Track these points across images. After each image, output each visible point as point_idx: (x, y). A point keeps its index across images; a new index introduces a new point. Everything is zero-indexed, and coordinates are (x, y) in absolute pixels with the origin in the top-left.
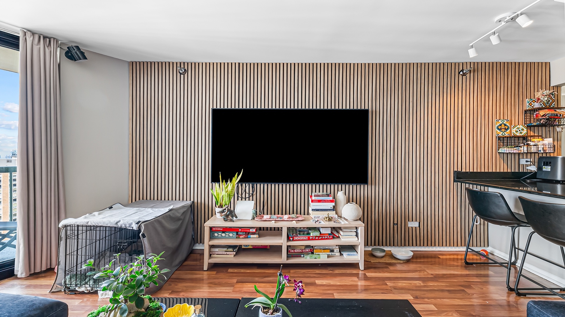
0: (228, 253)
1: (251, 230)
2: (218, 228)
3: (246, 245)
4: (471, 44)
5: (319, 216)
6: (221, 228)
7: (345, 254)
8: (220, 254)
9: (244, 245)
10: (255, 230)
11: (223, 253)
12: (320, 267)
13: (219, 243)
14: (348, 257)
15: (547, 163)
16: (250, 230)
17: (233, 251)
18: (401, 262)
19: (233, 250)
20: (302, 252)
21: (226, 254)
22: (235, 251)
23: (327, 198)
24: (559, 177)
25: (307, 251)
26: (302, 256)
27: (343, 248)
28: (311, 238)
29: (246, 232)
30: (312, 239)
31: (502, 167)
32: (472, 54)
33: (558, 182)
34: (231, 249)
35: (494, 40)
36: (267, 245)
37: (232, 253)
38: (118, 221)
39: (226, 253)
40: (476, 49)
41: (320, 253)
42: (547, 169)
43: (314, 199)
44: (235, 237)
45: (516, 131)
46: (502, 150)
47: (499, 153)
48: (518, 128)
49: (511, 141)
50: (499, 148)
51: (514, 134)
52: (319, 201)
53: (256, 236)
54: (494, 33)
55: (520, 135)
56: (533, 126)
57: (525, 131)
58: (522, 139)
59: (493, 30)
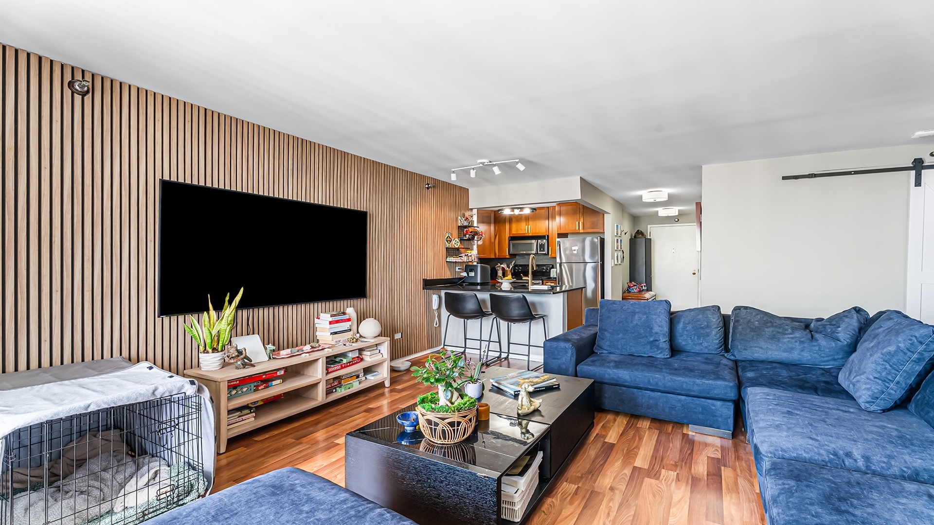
0: (244, 418)
1: (278, 373)
2: (232, 382)
3: (255, 402)
4: (453, 170)
5: (339, 339)
6: (237, 381)
7: (369, 377)
8: (232, 423)
9: (251, 403)
10: (283, 371)
11: (237, 419)
12: (347, 399)
13: (239, 403)
14: (372, 379)
15: (472, 269)
16: (276, 373)
17: (251, 413)
18: (405, 372)
19: (249, 412)
20: (332, 387)
21: (241, 420)
22: (253, 412)
23: (344, 317)
24: (479, 281)
25: (336, 384)
26: (334, 390)
27: (367, 370)
28: (343, 365)
29: (265, 379)
30: (345, 367)
31: (448, 275)
32: (453, 177)
33: (478, 284)
34: (247, 411)
35: (473, 174)
36: (281, 394)
37: (250, 415)
38: (154, 388)
39: (241, 418)
40: (456, 175)
41: (351, 382)
42: (472, 274)
43: (331, 320)
44: (252, 390)
45: (456, 243)
46: (450, 259)
47: (447, 262)
48: (456, 241)
49: (452, 252)
50: (447, 257)
51: (454, 246)
52: (337, 322)
53: (279, 380)
54: (473, 169)
55: (457, 247)
56: (461, 240)
57: (459, 244)
58: (457, 250)
59: (473, 167)
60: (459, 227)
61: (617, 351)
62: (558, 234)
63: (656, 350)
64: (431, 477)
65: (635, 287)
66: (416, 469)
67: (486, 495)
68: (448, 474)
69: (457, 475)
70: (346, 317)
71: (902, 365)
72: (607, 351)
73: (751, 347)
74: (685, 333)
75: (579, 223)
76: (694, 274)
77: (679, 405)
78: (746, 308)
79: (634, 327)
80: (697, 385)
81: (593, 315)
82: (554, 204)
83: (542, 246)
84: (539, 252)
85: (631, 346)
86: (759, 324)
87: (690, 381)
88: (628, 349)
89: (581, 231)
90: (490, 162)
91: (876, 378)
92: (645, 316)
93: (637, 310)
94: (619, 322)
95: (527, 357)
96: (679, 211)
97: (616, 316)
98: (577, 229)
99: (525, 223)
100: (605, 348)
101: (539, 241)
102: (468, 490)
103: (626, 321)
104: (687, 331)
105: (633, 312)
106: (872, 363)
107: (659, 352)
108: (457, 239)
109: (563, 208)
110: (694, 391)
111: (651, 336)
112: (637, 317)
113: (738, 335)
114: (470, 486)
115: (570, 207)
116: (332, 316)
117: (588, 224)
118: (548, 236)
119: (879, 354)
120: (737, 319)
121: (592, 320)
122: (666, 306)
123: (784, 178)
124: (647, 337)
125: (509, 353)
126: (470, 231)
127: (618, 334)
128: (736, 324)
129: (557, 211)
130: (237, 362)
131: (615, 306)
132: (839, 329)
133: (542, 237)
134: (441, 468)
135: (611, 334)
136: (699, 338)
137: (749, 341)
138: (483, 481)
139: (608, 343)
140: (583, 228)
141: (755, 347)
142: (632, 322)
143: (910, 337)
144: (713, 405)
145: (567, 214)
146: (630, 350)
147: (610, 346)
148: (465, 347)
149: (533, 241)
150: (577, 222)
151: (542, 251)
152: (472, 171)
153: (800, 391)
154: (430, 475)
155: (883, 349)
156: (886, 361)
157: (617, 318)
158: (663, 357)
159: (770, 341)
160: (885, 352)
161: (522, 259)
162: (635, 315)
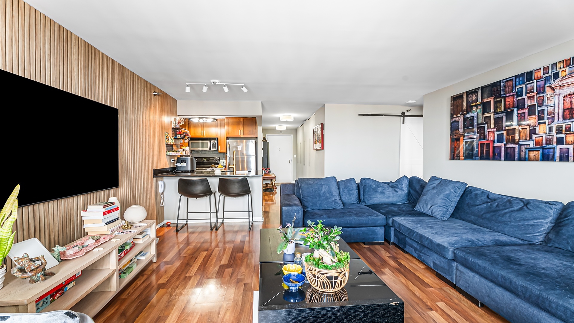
1: (77, 275)
4: (187, 84)
5: (113, 228)
7: (139, 257)
14: (144, 259)
15: (184, 161)
23: (113, 207)
28: (126, 252)
35: (205, 89)
41: (128, 265)
42: (184, 164)
43: (104, 211)
44: (49, 302)
45: (171, 141)
46: (168, 153)
47: (166, 155)
48: (171, 139)
49: (169, 147)
50: (166, 152)
51: (170, 143)
52: (109, 212)
53: (73, 283)
54: (206, 86)
55: (172, 143)
56: (176, 138)
57: (173, 142)
58: (171, 146)
59: (206, 84)
60: (172, 128)
61: (316, 208)
62: (227, 137)
63: (337, 205)
64: (352, 318)
65: (266, 170)
66: (336, 317)
67: (397, 316)
68: (366, 312)
69: (374, 310)
70: (115, 206)
71: (453, 199)
72: (311, 208)
73: (374, 198)
74: (344, 194)
75: (241, 131)
76: (289, 162)
77: (362, 233)
78: (367, 179)
79: (323, 193)
80: (370, 220)
81: (286, 188)
82: (224, 117)
83: (214, 145)
84: (212, 149)
85: (325, 204)
86: (375, 186)
87: (367, 219)
88: (323, 206)
89: (242, 136)
90: (220, 83)
91: (444, 205)
92: (328, 186)
93: (323, 183)
94: (315, 191)
95: (248, 219)
96: (287, 127)
97: (312, 188)
98: (240, 134)
99: (201, 128)
100: (310, 207)
101: (212, 141)
102: (383, 317)
103: (319, 190)
104: (345, 192)
105: (321, 185)
106: (440, 199)
107: (339, 206)
108: (172, 138)
109: (230, 121)
110: (369, 224)
111: (333, 197)
112: (324, 187)
113: (367, 192)
114: (384, 314)
115: (235, 120)
116: (104, 207)
117: (246, 132)
118: (218, 138)
119: (443, 195)
120: (365, 184)
121: (286, 191)
122: (334, 179)
123: (359, 115)
124: (331, 198)
125: (223, 219)
126: (183, 132)
127: (316, 198)
128: (365, 187)
129: (227, 122)
130: (36, 274)
131: (309, 181)
132: (403, 186)
133: (215, 139)
134: (360, 309)
135: (312, 198)
136: (350, 196)
137: (372, 195)
138: (394, 307)
139: (311, 204)
140: (244, 134)
141: (375, 198)
142: (322, 190)
143: (454, 187)
144: (376, 230)
145: (233, 124)
146: (324, 207)
147: (312, 206)
148: (187, 219)
149: (208, 142)
150: (240, 130)
151: (214, 148)
152: (204, 87)
153: (410, 216)
154: (351, 317)
155: (444, 193)
156: (447, 198)
157: (313, 188)
158: (341, 208)
159: (381, 194)
160: (446, 194)
161: (197, 153)
162: (322, 186)
